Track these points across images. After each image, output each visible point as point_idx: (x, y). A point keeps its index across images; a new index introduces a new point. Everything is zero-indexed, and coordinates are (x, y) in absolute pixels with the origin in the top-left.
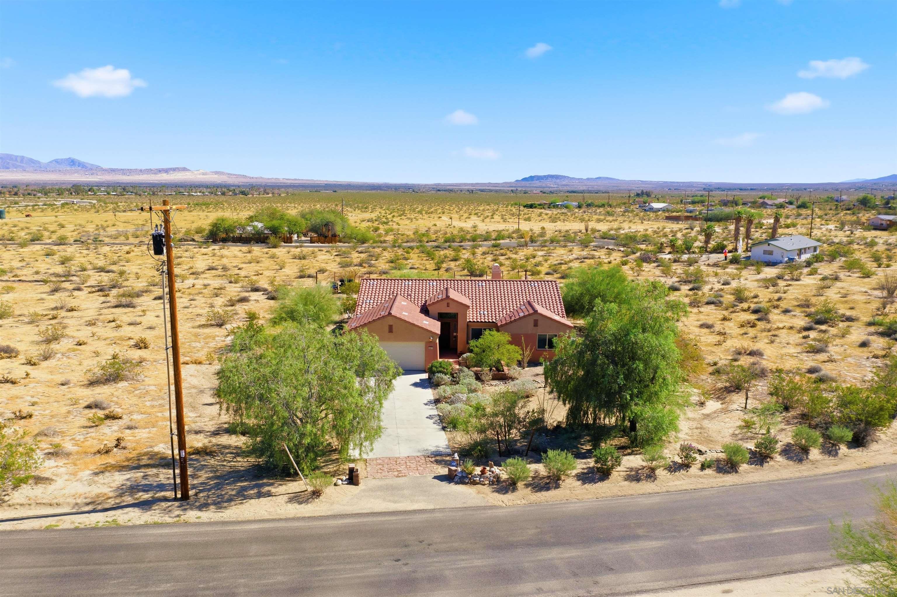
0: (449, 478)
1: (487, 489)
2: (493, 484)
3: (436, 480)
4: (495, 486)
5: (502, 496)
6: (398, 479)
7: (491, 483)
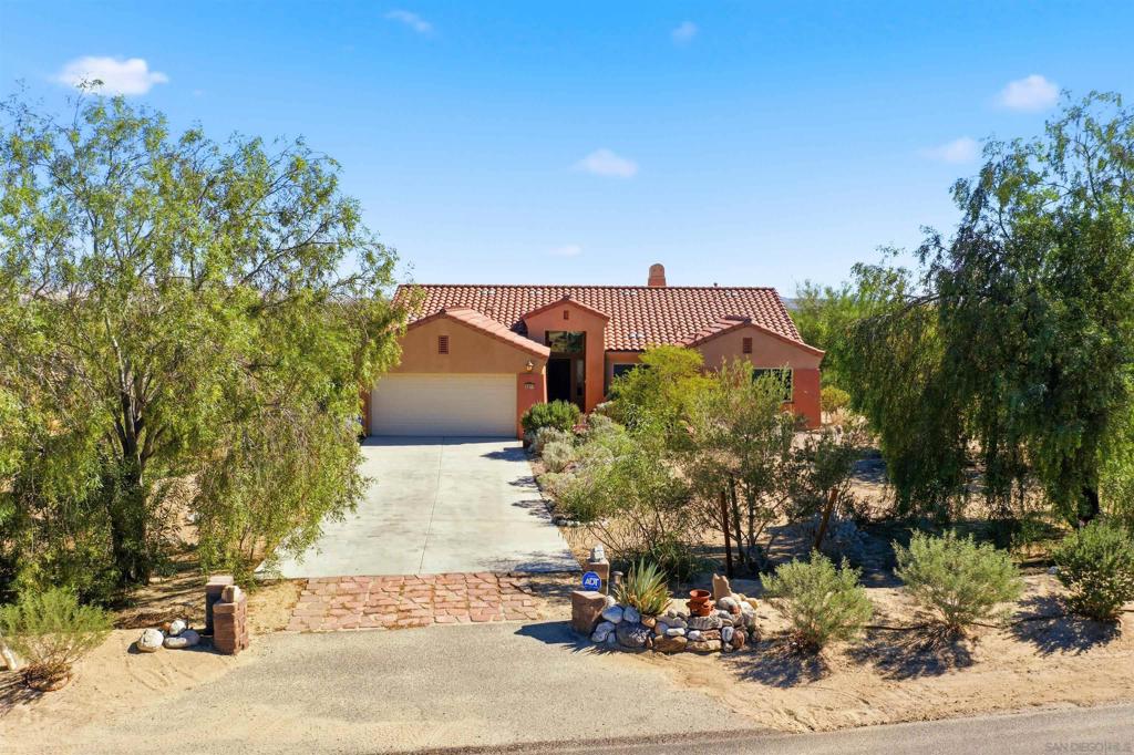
0: (577, 633)
1: (716, 669)
2: (735, 651)
3: (530, 639)
4: (744, 659)
5: (778, 693)
6: (394, 633)
7: (730, 649)
